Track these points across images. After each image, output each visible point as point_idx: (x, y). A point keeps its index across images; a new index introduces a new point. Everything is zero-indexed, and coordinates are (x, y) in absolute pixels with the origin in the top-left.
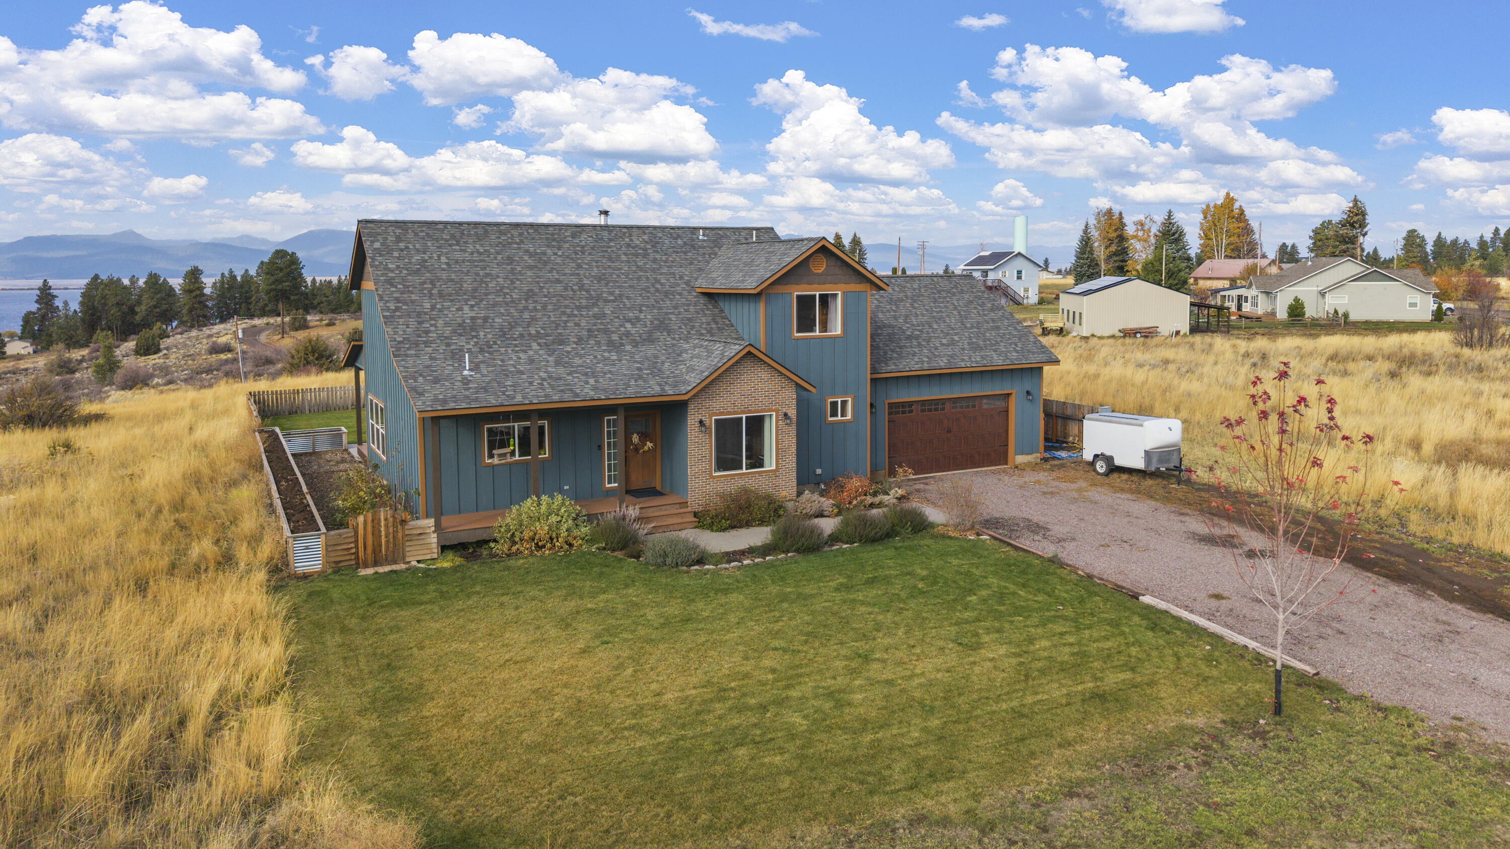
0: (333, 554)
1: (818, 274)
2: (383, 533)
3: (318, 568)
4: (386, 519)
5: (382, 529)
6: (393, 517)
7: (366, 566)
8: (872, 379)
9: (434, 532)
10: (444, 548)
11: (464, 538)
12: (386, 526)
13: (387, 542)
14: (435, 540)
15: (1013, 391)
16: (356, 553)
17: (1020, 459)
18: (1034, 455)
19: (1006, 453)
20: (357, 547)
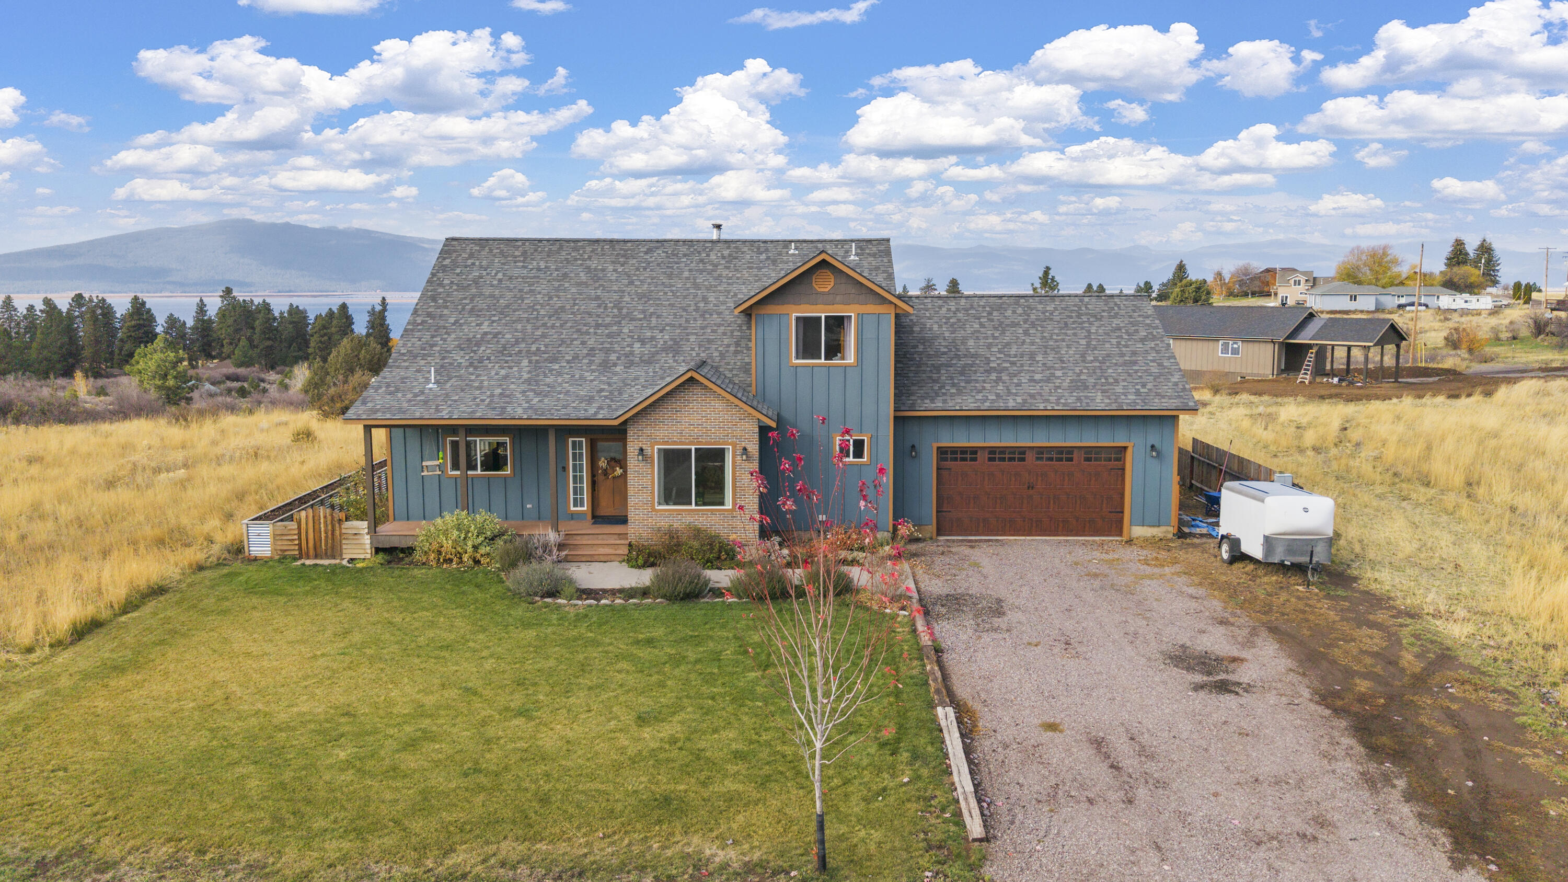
0: (279, 543)
1: (823, 294)
2: (323, 529)
3: (268, 554)
4: (325, 517)
5: (322, 526)
6: (332, 515)
7: (308, 558)
8: (895, 418)
9: (368, 533)
10: (378, 550)
11: (396, 543)
12: (325, 522)
13: (326, 537)
14: (369, 542)
15: (1130, 445)
16: (300, 545)
17: (1138, 531)
18: (1163, 529)
19: (1121, 521)
20: (300, 539)
